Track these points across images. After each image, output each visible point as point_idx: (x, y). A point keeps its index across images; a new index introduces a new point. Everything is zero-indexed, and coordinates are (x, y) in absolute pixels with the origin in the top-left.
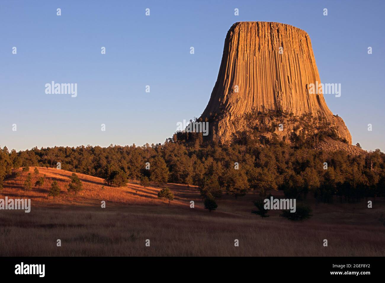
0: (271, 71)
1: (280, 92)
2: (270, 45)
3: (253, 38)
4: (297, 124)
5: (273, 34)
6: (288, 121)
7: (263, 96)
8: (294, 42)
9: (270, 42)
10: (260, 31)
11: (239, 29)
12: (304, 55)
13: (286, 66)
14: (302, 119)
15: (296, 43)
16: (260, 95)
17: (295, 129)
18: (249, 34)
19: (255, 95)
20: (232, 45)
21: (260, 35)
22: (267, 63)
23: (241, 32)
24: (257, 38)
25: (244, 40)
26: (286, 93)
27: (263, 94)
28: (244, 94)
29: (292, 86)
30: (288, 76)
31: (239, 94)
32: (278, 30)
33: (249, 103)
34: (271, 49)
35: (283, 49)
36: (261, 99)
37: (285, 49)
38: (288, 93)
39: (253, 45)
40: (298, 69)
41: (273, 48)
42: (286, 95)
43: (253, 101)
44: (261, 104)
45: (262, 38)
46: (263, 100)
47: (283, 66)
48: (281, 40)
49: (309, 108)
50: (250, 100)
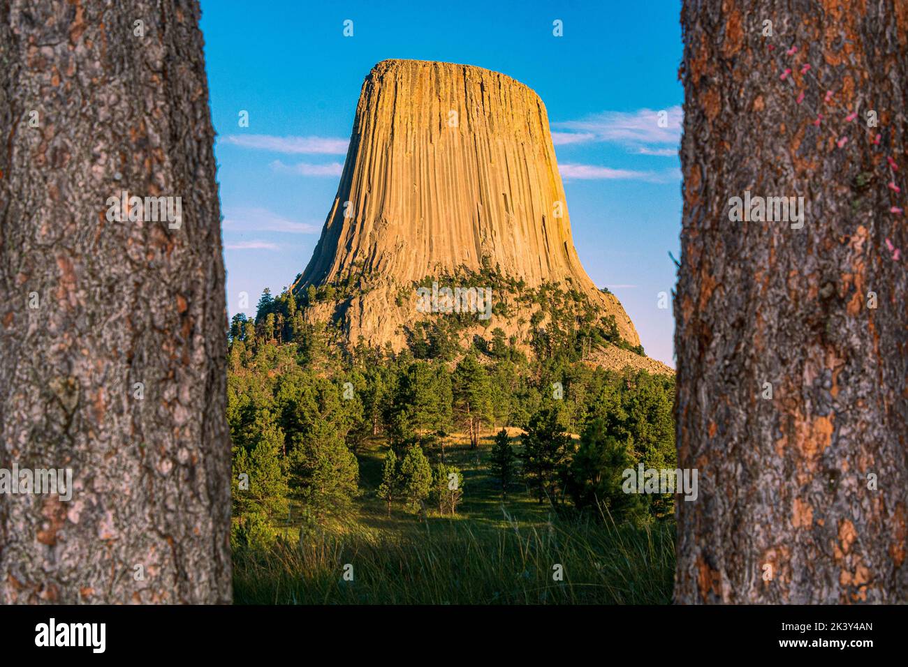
0: (466, 180)
1: (488, 231)
2: (464, 119)
3: (427, 99)
4: (536, 308)
5: (471, 95)
6: (515, 299)
7: (451, 240)
8: (515, 116)
9: (464, 112)
10: (442, 85)
11: (396, 75)
12: (537, 146)
13: (501, 171)
14: (542, 296)
15: (519, 118)
16: (444, 235)
18: (416, 91)
19: (434, 235)
20: (378, 114)
21: (442, 93)
22: (459, 161)
23: (399, 85)
24: (436, 100)
25: (407, 104)
26: (502, 234)
27: (451, 233)
28: (411, 234)
29: (515, 218)
30: (505, 195)
31: (399, 231)
32: (482, 85)
33: (423, 254)
34: (467, 130)
35: (492, 131)
36: (448, 247)
37: (497, 130)
38: (505, 234)
39: (425, 116)
40: (525, 179)
41: (469, 126)
42: (502, 239)
43: (431, 250)
44: (449, 259)
45: (446, 100)
46: (452, 247)
47: (494, 171)
48: (487, 109)
49: (550, 270)
50: (423, 247)
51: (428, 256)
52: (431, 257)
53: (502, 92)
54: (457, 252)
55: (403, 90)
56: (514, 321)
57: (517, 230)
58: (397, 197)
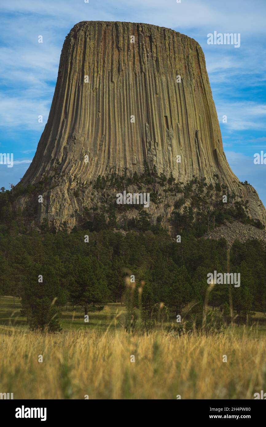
0: (138, 107)
1: (152, 143)
2: (137, 63)
3: (109, 50)
4: (179, 196)
5: (143, 45)
6: (164, 191)
7: (125, 150)
8: (177, 59)
9: (137, 58)
10: (121, 39)
11: (85, 33)
12: (194, 81)
13: (164, 99)
14: (188, 188)
15: (180, 60)
16: (120, 147)
17: (177, 205)
18: (102, 44)
19: (111, 147)
20: (74, 62)
21: (121, 45)
22: (132, 94)
23: (88, 40)
24: (116, 52)
25: (94, 54)
26: (162, 145)
27: (125, 145)
28: (94, 146)
29: (173, 132)
30: (166, 117)
31: (85, 145)
32: (150, 37)
33: (102, 160)
34: (139, 71)
35: (158, 71)
36: (121, 155)
37: (162, 70)
38: (165, 144)
39: (108, 62)
40: (182, 104)
41: (141, 68)
42: (163, 148)
43: (109, 158)
44: (122, 164)
45: (124, 50)
46: (125, 155)
47: (159, 99)
48: (155, 55)
49: (200, 170)
50: (103, 155)
51: (106, 161)
52: (108, 162)
53: (167, 42)
54: (128, 158)
55: (91, 44)
56: (162, 205)
57: (174, 142)
58: (84, 121)
